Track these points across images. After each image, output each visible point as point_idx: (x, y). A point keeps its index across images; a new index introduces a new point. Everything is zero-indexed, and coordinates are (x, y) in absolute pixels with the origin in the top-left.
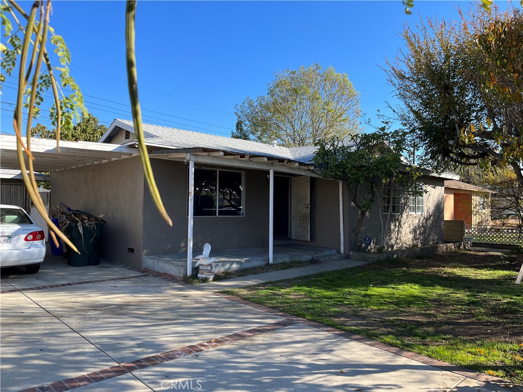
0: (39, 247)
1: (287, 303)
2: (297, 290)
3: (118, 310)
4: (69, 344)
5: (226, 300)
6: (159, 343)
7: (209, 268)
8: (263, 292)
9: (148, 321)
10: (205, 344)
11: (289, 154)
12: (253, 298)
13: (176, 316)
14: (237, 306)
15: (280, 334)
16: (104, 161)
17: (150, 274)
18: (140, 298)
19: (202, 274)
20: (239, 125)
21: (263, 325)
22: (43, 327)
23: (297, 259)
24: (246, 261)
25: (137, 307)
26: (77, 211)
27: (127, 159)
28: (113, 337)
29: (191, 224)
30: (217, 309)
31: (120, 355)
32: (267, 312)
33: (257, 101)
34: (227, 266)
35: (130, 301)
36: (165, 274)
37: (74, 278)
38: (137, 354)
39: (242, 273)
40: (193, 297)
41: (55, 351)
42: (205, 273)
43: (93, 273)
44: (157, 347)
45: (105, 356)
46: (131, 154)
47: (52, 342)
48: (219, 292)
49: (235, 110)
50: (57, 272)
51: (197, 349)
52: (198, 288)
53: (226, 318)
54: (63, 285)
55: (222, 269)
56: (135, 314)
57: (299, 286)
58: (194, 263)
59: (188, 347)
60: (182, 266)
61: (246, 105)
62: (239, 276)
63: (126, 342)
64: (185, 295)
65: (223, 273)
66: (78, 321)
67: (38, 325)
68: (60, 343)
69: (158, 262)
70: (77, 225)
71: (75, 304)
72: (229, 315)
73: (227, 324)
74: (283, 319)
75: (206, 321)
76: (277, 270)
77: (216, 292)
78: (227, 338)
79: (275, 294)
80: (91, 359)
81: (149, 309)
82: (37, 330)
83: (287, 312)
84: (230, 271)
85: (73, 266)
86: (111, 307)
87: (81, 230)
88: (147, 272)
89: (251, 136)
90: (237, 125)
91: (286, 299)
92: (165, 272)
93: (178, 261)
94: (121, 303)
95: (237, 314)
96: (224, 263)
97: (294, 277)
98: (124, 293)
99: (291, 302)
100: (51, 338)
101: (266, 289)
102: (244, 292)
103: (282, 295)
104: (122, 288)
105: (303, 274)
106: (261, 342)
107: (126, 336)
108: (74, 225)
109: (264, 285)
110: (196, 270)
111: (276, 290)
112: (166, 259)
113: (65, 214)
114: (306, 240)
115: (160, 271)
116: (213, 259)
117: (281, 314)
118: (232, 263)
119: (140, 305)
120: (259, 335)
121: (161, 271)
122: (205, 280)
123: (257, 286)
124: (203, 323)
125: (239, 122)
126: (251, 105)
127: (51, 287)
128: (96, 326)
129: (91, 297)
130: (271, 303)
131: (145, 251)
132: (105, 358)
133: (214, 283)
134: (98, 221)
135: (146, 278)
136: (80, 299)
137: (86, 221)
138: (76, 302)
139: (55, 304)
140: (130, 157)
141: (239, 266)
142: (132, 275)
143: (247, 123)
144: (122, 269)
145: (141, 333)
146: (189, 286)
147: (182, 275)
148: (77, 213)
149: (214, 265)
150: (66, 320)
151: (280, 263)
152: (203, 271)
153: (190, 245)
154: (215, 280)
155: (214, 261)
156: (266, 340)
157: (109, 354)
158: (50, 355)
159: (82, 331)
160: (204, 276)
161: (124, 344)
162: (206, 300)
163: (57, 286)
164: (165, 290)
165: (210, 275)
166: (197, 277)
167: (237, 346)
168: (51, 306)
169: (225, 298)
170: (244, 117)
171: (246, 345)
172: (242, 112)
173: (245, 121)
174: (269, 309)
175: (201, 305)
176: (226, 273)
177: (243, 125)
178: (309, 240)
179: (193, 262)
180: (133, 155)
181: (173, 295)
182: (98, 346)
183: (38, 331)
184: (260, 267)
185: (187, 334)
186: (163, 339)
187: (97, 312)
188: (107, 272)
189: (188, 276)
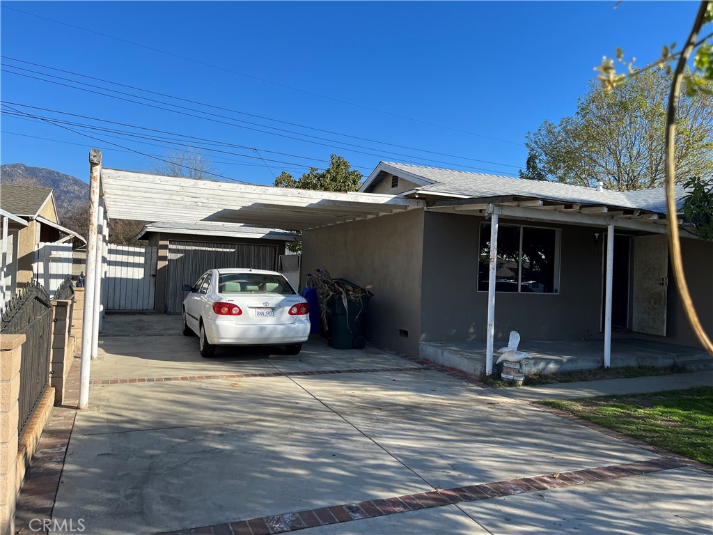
0: (304, 323)
1: (655, 431)
2: (666, 412)
3: (409, 412)
4: (364, 452)
5: (554, 417)
6: (478, 467)
7: (518, 367)
8: (610, 410)
9: (452, 433)
10: (546, 478)
11: (626, 201)
12: (595, 417)
13: (488, 431)
14: (574, 428)
15: (661, 480)
16: (369, 217)
17: (432, 366)
18: (430, 400)
19: (508, 373)
20: (531, 161)
21: (628, 463)
22: (326, 425)
23: (648, 363)
24: (569, 361)
25: (432, 412)
26: (341, 279)
27: (400, 213)
28: (416, 451)
29: (491, 304)
30: (544, 428)
31: (432, 476)
32: (626, 442)
33: (560, 126)
34: (542, 365)
35: (419, 402)
36: (452, 369)
37: (341, 365)
38: (454, 479)
39: (563, 378)
40: (502, 406)
41: (350, 458)
42: (512, 373)
43: (360, 360)
44: (480, 473)
45: (413, 475)
46: (406, 207)
47: (343, 446)
48: (538, 403)
49: (526, 141)
50: (319, 355)
51: (536, 485)
52: (506, 394)
53: (564, 444)
54: (332, 372)
55: (534, 370)
56: (432, 421)
57: (666, 406)
58: (495, 358)
59: (522, 479)
60: (478, 360)
61: (543, 132)
62: (560, 382)
63: (434, 459)
64: (489, 402)
65: (535, 375)
66: (365, 422)
67: (320, 421)
68: (352, 448)
69: (443, 352)
70: (341, 298)
71: (353, 398)
72: (566, 439)
73: (569, 454)
74: (656, 457)
75: (535, 445)
76: (617, 378)
77: (534, 402)
78: (577, 476)
79: (629, 416)
80: (398, 476)
81: (447, 416)
82: (321, 428)
83: (660, 446)
84: (545, 372)
85: (335, 348)
86: (398, 407)
87: (345, 304)
88: (427, 365)
89: (549, 176)
90: (528, 162)
91: (652, 425)
92: (453, 366)
93: (470, 353)
94: (408, 404)
95: (578, 440)
96: (537, 361)
97: (653, 391)
98: (406, 390)
99: (663, 431)
100: (340, 441)
101: (613, 406)
102: (578, 407)
103: (641, 418)
104: (403, 383)
105: (667, 388)
106: (633, 489)
107: (431, 451)
108: (337, 297)
109: (606, 398)
110: (498, 367)
111: (628, 410)
112: (452, 348)
113: (328, 283)
114: (660, 334)
115: (445, 364)
116: (524, 355)
117: (651, 448)
118: (548, 362)
119: (434, 410)
120: (628, 478)
121: (447, 364)
122: (512, 383)
123: (595, 400)
124: (531, 447)
125: (530, 157)
126: (550, 132)
127: (319, 373)
128: (388, 431)
129: (370, 391)
130: (629, 430)
131: (424, 336)
132: (415, 478)
133: (525, 388)
134: (365, 292)
135: (428, 373)
136: (357, 393)
137: (351, 293)
138: (354, 396)
139: (330, 396)
140: (404, 211)
141: (558, 367)
142: (409, 366)
143: (544, 157)
144: (394, 357)
145: (449, 449)
146: (490, 388)
147: (478, 373)
148: (342, 282)
149: (524, 362)
150: (351, 419)
151: (622, 368)
152: (509, 370)
153: (490, 332)
154: (526, 383)
155: (525, 357)
156: (642, 488)
157: (418, 473)
158: (347, 464)
159: (375, 437)
160: (511, 377)
161: (433, 461)
162: (522, 412)
163: (325, 372)
164: (459, 391)
165: (520, 377)
166: (499, 378)
167: (597, 490)
168: (328, 399)
169: (550, 412)
170: (539, 150)
171: (611, 490)
172: (536, 142)
173: (541, 155)
174: (628, 438)
175: (519, 419)
176: (540, 376)
177: (537, 161)
178: (665, 335)
179: (494, 356)
180: (409, 209)
181: (472, 401)
182: (400, 459)
183: (322, 430)
184: (590, 371)
185: (513, 461)
186: (483, 463)
187: (383, 413)
188: (376, 359)
189: (487, 375)
